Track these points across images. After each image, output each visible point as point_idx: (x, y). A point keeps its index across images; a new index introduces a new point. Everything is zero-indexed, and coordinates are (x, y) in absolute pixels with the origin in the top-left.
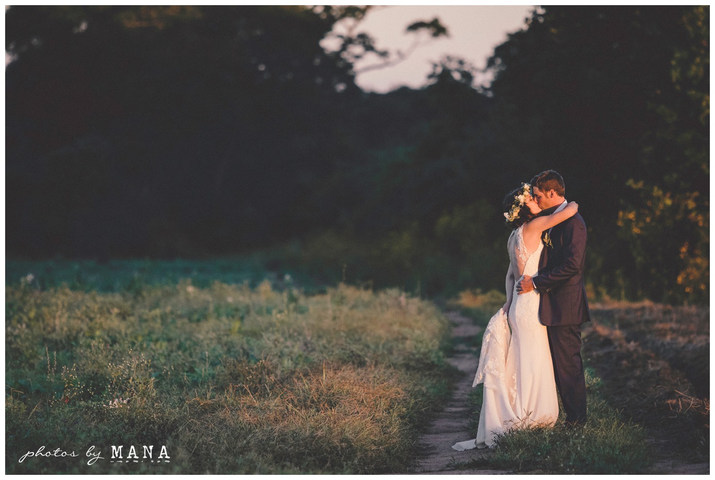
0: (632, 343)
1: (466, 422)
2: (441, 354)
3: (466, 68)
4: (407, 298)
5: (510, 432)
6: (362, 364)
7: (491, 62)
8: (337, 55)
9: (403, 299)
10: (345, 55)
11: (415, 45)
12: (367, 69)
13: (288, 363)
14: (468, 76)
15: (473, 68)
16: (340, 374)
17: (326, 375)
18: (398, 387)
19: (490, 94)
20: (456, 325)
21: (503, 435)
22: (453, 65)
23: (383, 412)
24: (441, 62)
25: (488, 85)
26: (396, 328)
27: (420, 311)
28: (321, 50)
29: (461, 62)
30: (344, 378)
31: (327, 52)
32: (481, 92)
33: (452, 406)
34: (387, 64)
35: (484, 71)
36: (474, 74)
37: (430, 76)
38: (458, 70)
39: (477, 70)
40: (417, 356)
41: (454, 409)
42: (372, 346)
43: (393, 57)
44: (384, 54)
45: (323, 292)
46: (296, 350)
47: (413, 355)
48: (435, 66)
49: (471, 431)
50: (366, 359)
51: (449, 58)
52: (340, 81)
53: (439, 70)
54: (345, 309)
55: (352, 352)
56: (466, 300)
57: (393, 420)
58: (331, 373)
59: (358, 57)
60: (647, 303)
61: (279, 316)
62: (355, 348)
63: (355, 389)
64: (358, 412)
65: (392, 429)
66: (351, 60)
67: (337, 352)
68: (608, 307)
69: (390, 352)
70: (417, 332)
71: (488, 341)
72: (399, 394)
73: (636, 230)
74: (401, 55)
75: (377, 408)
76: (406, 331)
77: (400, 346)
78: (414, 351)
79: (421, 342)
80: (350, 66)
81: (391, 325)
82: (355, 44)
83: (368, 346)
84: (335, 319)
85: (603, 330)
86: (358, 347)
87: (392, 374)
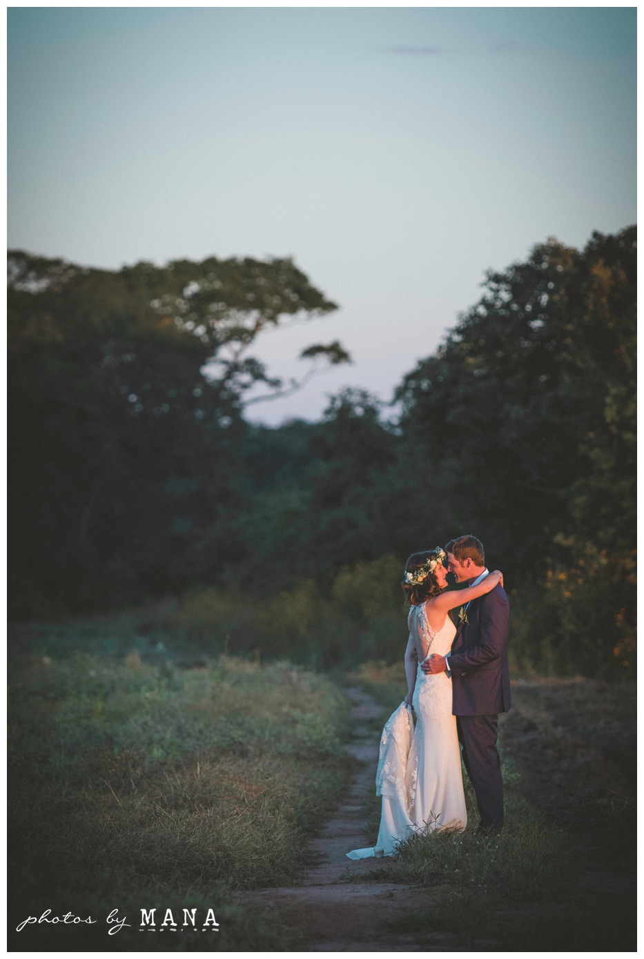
0: (560, 729)
1: (364, 824)
2: (337, 741)
3: (370, 402)
4: (298, 672)
5: (414, 838)
6: (244, 754)
7: (400, 393)
8: (221, 384)
9: (294, 675)
10: (229, 384)
11: (312, 372)
12: (256, 400)
13: (157, 753)
14: (371, 412)
15: (378, 402)
16: (218, 766)
17: (201, 768)
18: (285, 782)
19: (398, 432)
20: (356, 704)
21: (406, 842)
22: (355, 399)
23: (267, 813)
24: (340, 395)
25: (395, 421)
26: (285, 709)
27: (314, 689)
28: (202, 379)
29: (364, 395)
30: (222, 771)
31: (209, 381)
32: (387, 429)
33: (348, 804)
34: (279, 395)
35: (392, 404)
36: (379, 407)
37: (327, 412)
38: (360, 404)
39: (383, 403)
40: (309, 744)
41: (350, 808)
42: (257, 732)
43: (286, 387)
44: (275, 383)
45: (201, 665)
46: (168, 736)
47: (304, 742)
48: (333, 399)
49: (370, 836)
50: (250, 748)
51: (349, 391)
52: (225, 414)
53: (338, 404)
54: (226, 685)
55: (233, 739)
56: (368, 673)
57: (278, 823)
58: (207, 767)
59: (245, 386)
60: (578, 679)
61: (148, 695)
62: (237, 734)
63: (235, 786)
64: (237, 814)
65: (277, 834)
66: (237, 390)
67: (215, 739)
68: (533, 684)
69: (278, 738)
70: (310, 715)
71: (384, 743)
72: (286, 791)
73: (567, 594)
74: (296, 385)
75: (260, 808)
76: (296, 713)
77: (290, 731)
78: (306, 738)
79: (314, 727)
80: (236, 397)
81: (280, 705)
82: (242, 372)
83: (252, 732)
84: (214, 698)
85: (526, 712)
86: (240, 733)
87: (279, 766)
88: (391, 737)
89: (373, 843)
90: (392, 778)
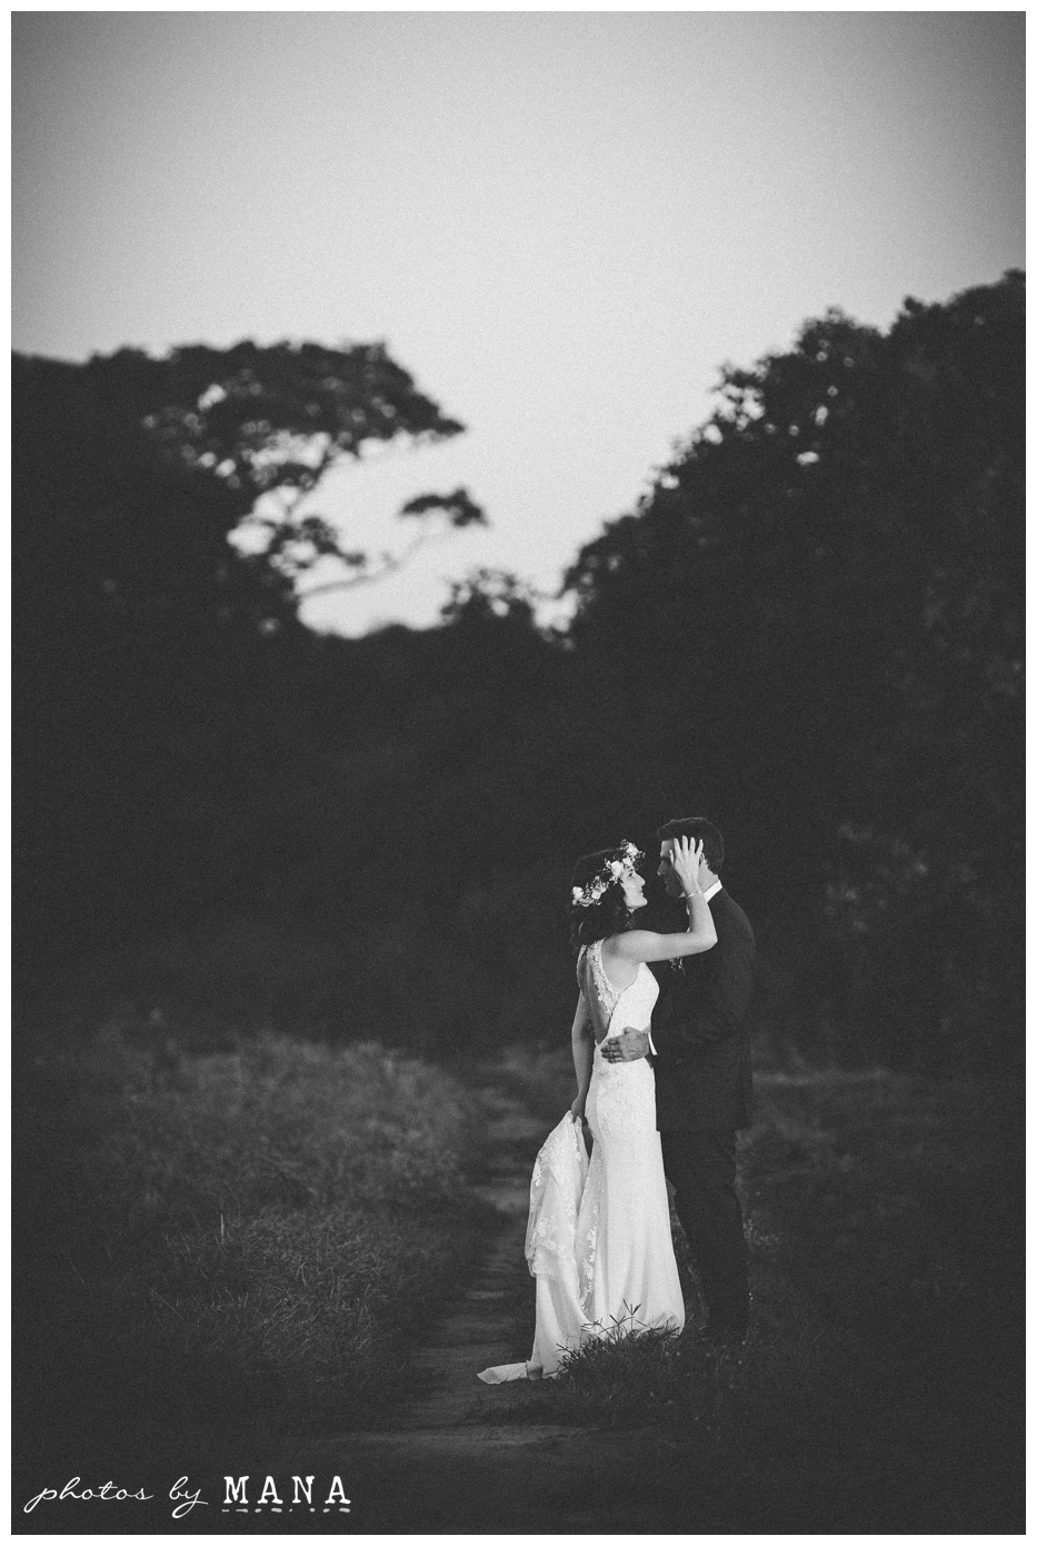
0: (847, 1158)
1: (508, 1322)
2: (462, 1178)
3: (520, 593)
4: (397, 1059)
5: (594, 1347)
6: (301, 1200)
7: (572, 578)
8: (262, 560)
9: (389, 1065)
10: (277, 560)
11: (420, 541)
12: (324, 589)
13: (151, 1199)
14: (522, 610)
15: (533, 593)
16: (255, 1222)
17: (226, 1225)
18: (372, 1250)
19: (568, 644)
20: (496, 1116)
21: (582, 1353)
22: (493, 588)
23: (341, 1303)
24: (468, 582)
25: (563, 626)
26: (372, 1124)
27: (421, 1089)
28: (231, 552)
29: (510, 582)
30: (263, 1231)
31: (241, 556)
32: (549, 639)
33: (484, 1288)
34: (362, 579)
35: (560, 595)
36: (534, 602)
37: (446, 611)
38: (503, 598)
39: (542, 596)
40: (413, 1184)
41: (485, 1295)
42: (325, 1163)
43: (374, 566)
44: (356, 560)
45: (228, 1048)
46: (170, 1170)
47: (406, 1181)
48: (457, 588)
49: (520, 1341)
50: (311, 1190)
51: (484, 574)
52: (268, 615)
53: (465, 596)
54: (270, 1083)
55: (282, 1175)
56: (514, 1063)
57: (360, 1319)
58: (237, 1223)
59: (303, 565)
60: (879, 1073)
61: (134, 1098)
62: (288, 1166)
63: (284, 1256)
64: (289, 1304)
65: (359, 1340)
66: (290, 571)
67: (252, 1174)
68: (801, 1082)
69: (360, 1174)
70: (414, 1134)
71: (537, 1184)
72: (374, 1266)
73: (860, 926)
74: (391, 563)
75: (329, 1294)
76: (390, 1129)
77: (381, 1161)
78: (408, 1175)
79: (422, 1155)
80: (289, 584)
81: (363, 1116)
82: (299, 540)
83: (314, 1163)
84: (248, 1105)
85: (789, 1129)
86: (293, 1164)
87: (361, 1222)
88: (547, 1173)
89: (524, 1354)
90: (551, 1245)
